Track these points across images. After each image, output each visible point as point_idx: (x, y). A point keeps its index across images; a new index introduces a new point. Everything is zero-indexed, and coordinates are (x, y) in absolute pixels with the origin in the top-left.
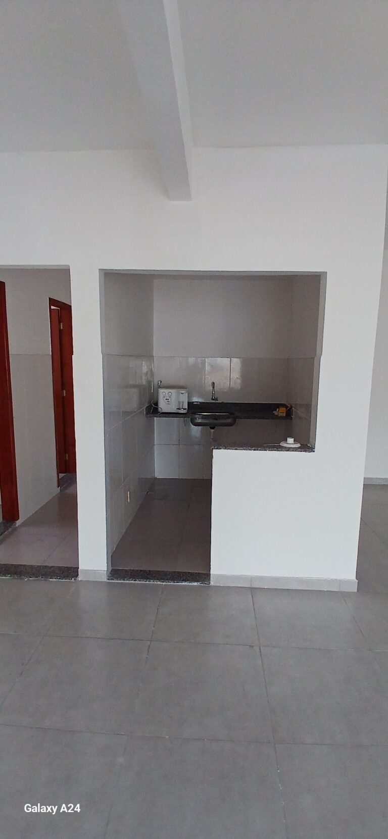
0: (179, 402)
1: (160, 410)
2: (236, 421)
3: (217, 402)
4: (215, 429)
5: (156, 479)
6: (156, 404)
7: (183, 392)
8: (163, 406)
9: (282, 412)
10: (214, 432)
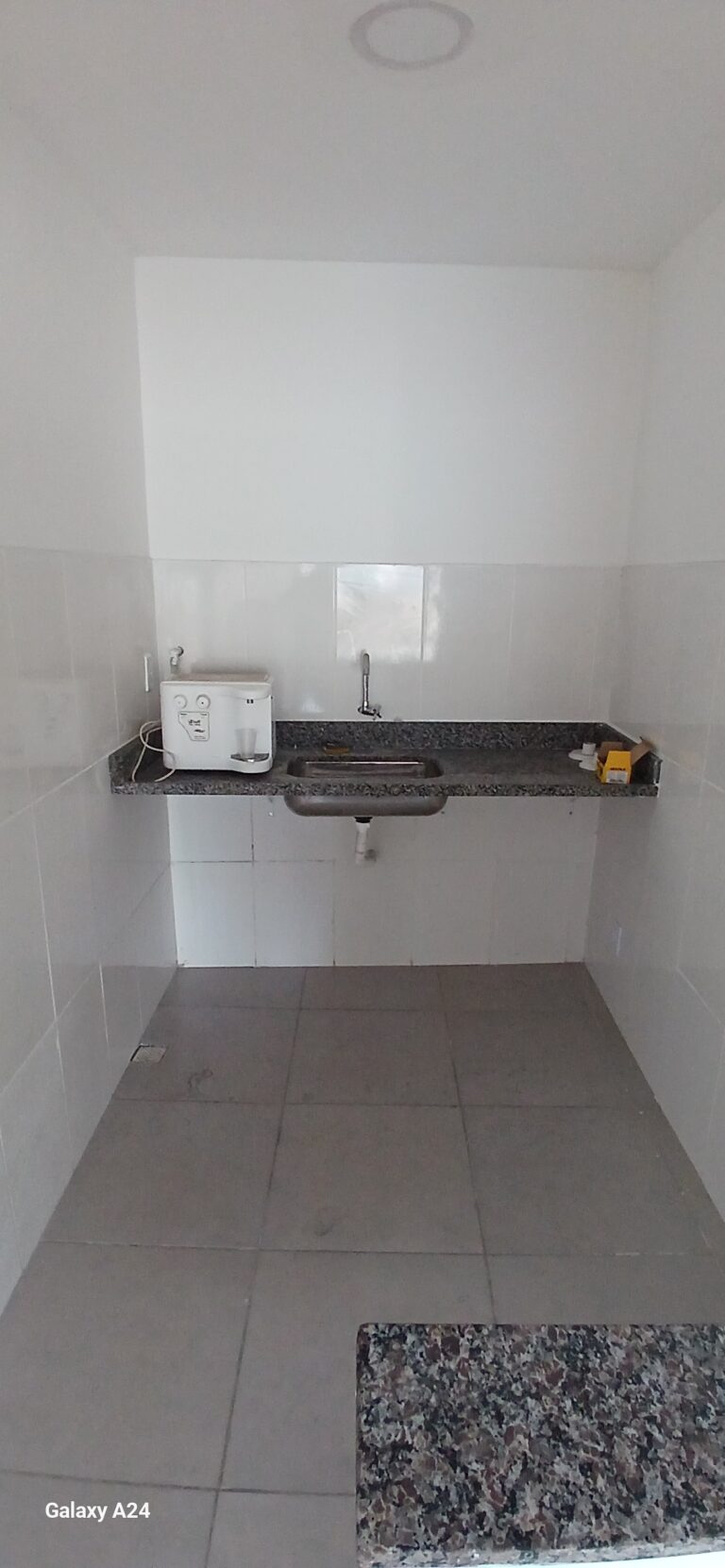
0: (240, 733)
1: (169, 762)
2: (446, 799)
3: (378, 720)
4: (372, 820)
5: (180, 970)
6: (156, 738)
7: (251, 695)
8: (181, 751)
9: (619, 766)
10: (368, 831)
